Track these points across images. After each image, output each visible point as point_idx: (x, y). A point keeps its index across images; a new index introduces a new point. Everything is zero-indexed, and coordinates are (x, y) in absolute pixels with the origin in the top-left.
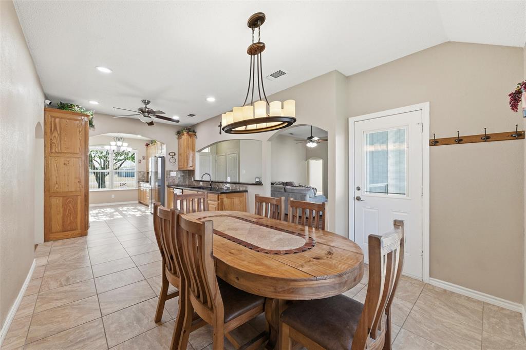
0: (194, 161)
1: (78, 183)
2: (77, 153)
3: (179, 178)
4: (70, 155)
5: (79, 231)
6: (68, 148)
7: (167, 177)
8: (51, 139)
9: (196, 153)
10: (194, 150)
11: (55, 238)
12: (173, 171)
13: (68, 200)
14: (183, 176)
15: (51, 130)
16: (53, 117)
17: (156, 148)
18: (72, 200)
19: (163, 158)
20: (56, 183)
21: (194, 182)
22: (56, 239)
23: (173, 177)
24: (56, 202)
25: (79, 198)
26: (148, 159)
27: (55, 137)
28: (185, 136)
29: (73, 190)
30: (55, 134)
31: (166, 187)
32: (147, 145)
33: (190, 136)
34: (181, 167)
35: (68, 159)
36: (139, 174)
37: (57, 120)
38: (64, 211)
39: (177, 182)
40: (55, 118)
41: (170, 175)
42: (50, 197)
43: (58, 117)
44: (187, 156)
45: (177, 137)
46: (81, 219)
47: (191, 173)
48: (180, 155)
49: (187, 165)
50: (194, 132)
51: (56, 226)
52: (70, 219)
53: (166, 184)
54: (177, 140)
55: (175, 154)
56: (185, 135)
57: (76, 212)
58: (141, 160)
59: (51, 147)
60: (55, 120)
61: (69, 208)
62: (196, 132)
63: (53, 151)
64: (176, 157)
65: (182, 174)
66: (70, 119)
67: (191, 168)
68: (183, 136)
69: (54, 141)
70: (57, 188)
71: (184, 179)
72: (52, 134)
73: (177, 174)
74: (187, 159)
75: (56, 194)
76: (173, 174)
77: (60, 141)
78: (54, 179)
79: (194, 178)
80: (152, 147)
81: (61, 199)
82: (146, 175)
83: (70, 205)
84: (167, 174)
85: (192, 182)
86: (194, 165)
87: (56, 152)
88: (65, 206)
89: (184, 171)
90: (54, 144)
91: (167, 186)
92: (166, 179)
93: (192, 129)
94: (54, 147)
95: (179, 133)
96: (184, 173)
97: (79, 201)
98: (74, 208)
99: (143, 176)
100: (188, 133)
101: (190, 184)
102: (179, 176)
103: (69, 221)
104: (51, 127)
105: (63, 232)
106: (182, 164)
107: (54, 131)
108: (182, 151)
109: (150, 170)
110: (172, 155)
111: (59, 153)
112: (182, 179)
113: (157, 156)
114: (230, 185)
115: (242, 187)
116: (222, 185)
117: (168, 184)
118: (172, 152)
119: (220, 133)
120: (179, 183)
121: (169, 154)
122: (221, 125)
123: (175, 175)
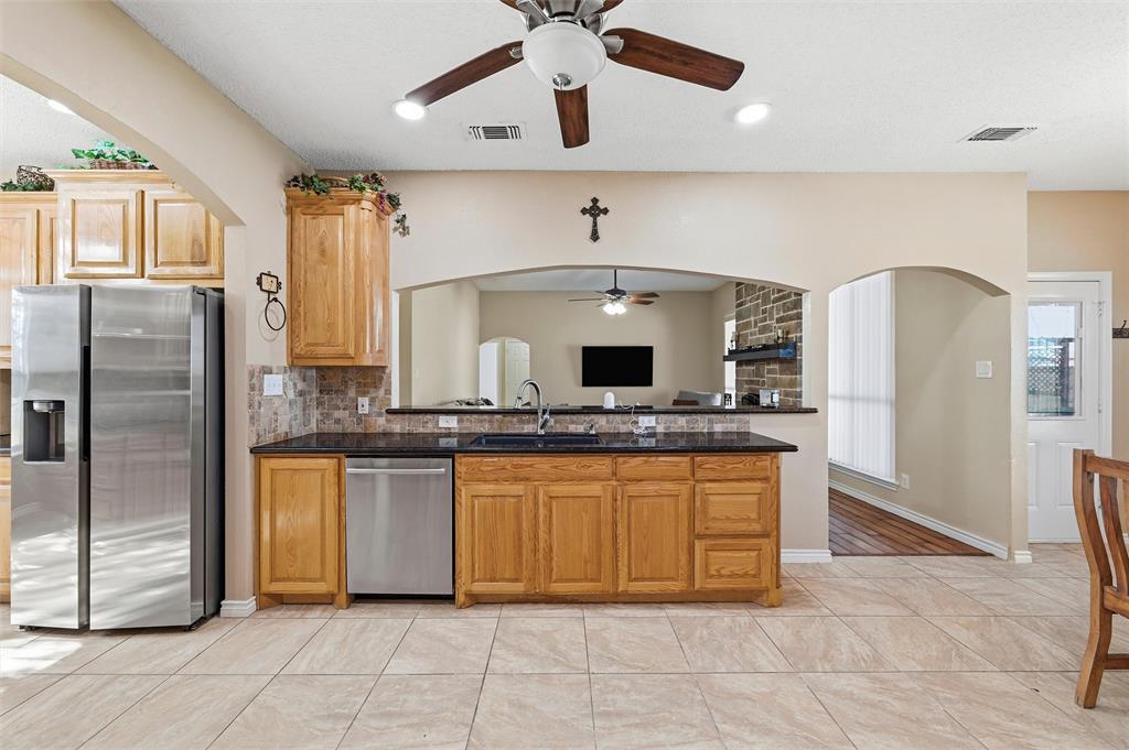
3: (291, 405)
7: (250, 406)
12: (270, 371)
14: (301, 393)
21: (380, 420)
34: (300, 351)
39: (283, 426)
41: (261, 390)
53: (251, 437)
55: (279, 284)
65: (300, 386)
71: (304, 408)
73: (285, 386)
76: (273, 386)
79: (381, 400)
84: (253, 388)
89: (304, 373)
91: (253, 449)
92: (247, 413)
96: (304, 379)
102: (292, 395)
110: (268, 287)
112: (298, 411)
114: (657, 419)
115: (723, 422)
116: (608, 422)
117: (253, 442)
118: (269, 275)
119: (595, 236)
120: (291, 427)
121: (259, 282)
122: (595, 210)
123: (281, 393)
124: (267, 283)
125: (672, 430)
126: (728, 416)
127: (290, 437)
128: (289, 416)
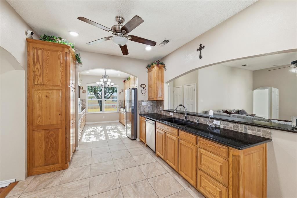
0: (163, 92)
1: (59, 116)
2: (58, 86)
3: (149, 107)
4: (51, 87)
5: (60, 165)
6: (49, 80)
7: (139, 107)
8: (34, 71)
9: (165, 84)
10: (162, 82)
11: (38, 172)
12: (144, 101)
13: (51, 133)
14: (152, 105)
15: (34, 62)
16: (36, 48)
17: (130, 83)
18: (53, 133)
19: (136, 90)
20: (39, 116)
21: (163, 112)
22: (39, 174)
23: (144, 106)
24: (39, 135)
25: (60, 130)
26: (125, 91)
27: (37, 69)
28: (155, 69)
29: (54, 122)
30: (38, 66)
31: (138, 116)
32: (124, 81)
33: (160, 68)
34: (151, 97)
35: (50, 92)
36: (120, 102)
37: (40, 52)
38: (47, 144)
39: (147, 111)
40: (38, 49)
41: (141, 104)
42: (33, 130)
43: (40, 49)
44: (157, 86)
45: (147, 70)
46: (62, 152)
47: (160, 103)
48: (150, 86)
49: (157, 96)
50: (163, 64)
51: (39, 160)
52: (52, 153)
53: (139, 112)
54: (147, 74)
55: (145, 86)
56: (155, 67)
57: (57, 145)
58: (120, 92)
59: (34, 80)
60: (37, 52)
61: (50, 141)
62: (164, 65)
63: (36, 83)
64: (147, 88)
65: (152, 104)
66: (52, 51)
67: (160, 99)
68: (153, 69)
69: (37, 73)
70: (39, 121)
71: (153, 108)
72: (35, 66)
73: (147, 104)
74: (157, 90)
75: (39, 128)
76: (144, 104)
77: (43, 73)
78: (37, 112)
79: (163, 108)
80: (127, 82)
81: (43, 132)
82: (123, 103)
83: (52, 138)
84: (139, 104)
85: (161, 111)
86: (163, 96)
87: (38, 84)
88: (47, 139)
89: (153, 101)
90: (37, 77)
91: (139, 114)
92: (138, 108)
93: (161, 62)
94: (37, 79)
95: (149, 67)
96: (153, 103)
97: (60, 134)
98: (55, 141)
99: (122, 103)
100: (158, 65)
101: (158, 113)
102: (149, 105)
103: (50, 156)
104: (34, 59)
105: (45, 166)
106: (153, 94)
107: (36, 63)
108: (152, 83)
109: (126, 99)
110: (143, 86)
111: (41, 85)
112: (151, 109)
113: (131, 88)
114: (220, 123)
115: (252, 130)
116: (204, 120)
117: (139, 113)
118: (143, 84)
119: (200, 57)
120: (149, 111)
121: (141, 86)
122: (201, 48)
123: (146, 105)
124: (142, 86)
125: (227, 128)
126: (256, 128)
127: (148, 113)
128: (148, 110)
